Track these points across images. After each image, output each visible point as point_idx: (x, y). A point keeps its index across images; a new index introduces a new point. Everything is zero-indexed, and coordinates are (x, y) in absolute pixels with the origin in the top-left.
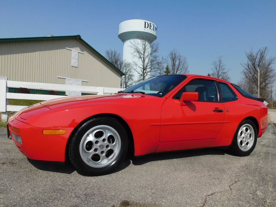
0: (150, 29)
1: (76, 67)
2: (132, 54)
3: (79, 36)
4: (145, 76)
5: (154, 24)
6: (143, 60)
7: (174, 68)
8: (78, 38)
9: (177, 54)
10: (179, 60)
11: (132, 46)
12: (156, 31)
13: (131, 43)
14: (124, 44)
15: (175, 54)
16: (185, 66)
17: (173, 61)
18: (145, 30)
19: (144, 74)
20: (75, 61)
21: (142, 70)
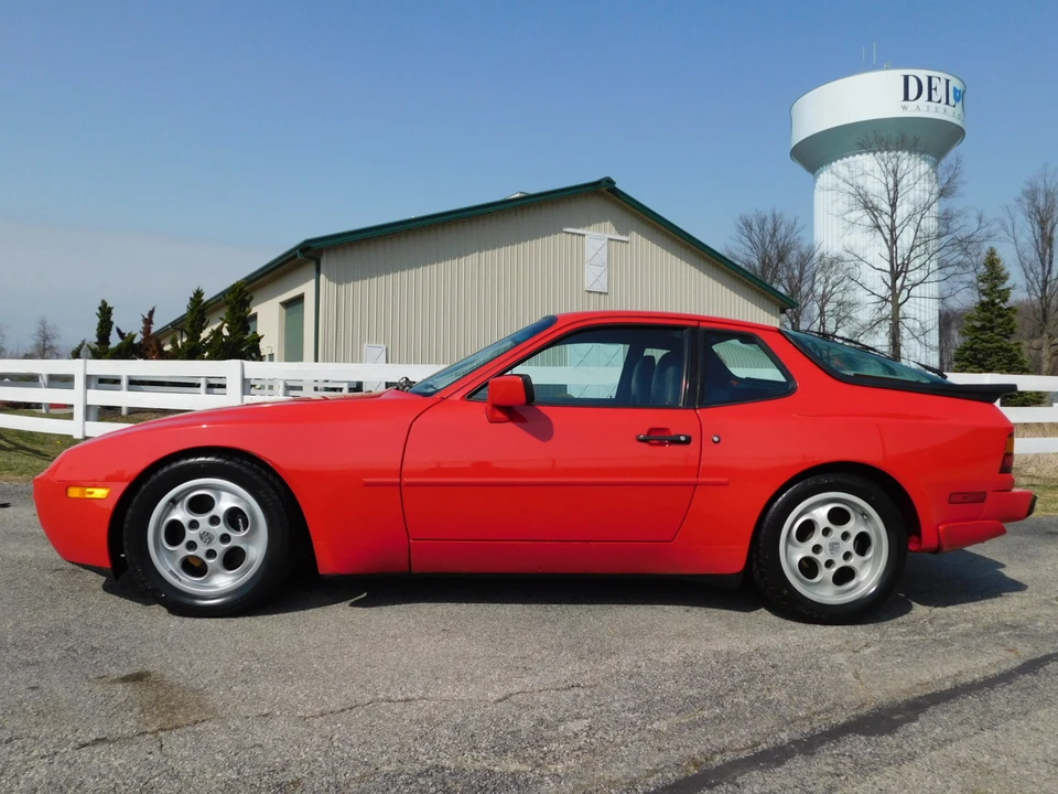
0: (930, 99)
1: (601, 293)
2: (842, 216)
3: (609, 181)
4: (900, 301)
5: (949, 77)
6: (888, 237)
7: (1047, 257)
8: (604, 189)
12: (959, 105)
14: (815, 180)
15: (1047, 194)
17: (1042, 223)
18: (905, 108)
19: (895, 295)
20: (598, 270)
21: (888, 278)
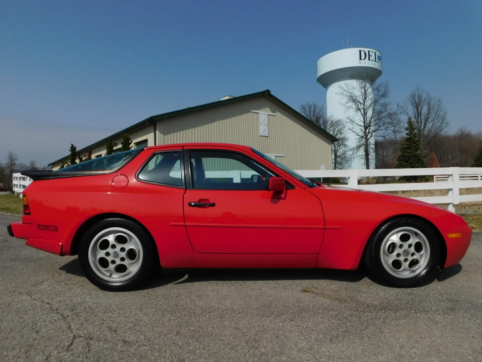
0: (369, 60)
1: (266, 137)
2: (344, 105)
3: (268, 91)
4: (368, 137)
5: (376, 51)
6: (363, 113)
7: (419, 120)
8: (266, 95)
9: (424, 96)
10: (429, 104)
11: (342, 93)
12: (380, 62)
13: (340, 88)
15: (419, 97)
16: (441, 114)
17: (417, 107)
18: (360, 63)
19: (366, 136)
20: (265, 127)
21: (363, 129)
